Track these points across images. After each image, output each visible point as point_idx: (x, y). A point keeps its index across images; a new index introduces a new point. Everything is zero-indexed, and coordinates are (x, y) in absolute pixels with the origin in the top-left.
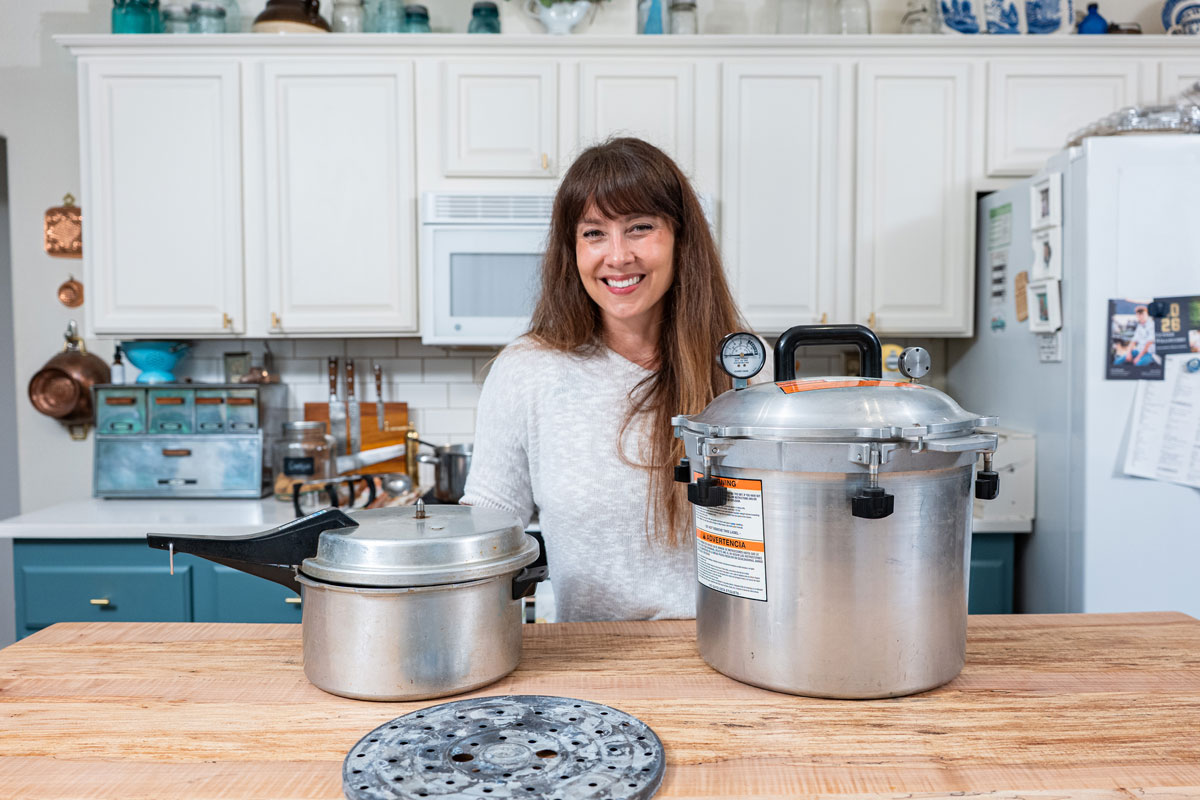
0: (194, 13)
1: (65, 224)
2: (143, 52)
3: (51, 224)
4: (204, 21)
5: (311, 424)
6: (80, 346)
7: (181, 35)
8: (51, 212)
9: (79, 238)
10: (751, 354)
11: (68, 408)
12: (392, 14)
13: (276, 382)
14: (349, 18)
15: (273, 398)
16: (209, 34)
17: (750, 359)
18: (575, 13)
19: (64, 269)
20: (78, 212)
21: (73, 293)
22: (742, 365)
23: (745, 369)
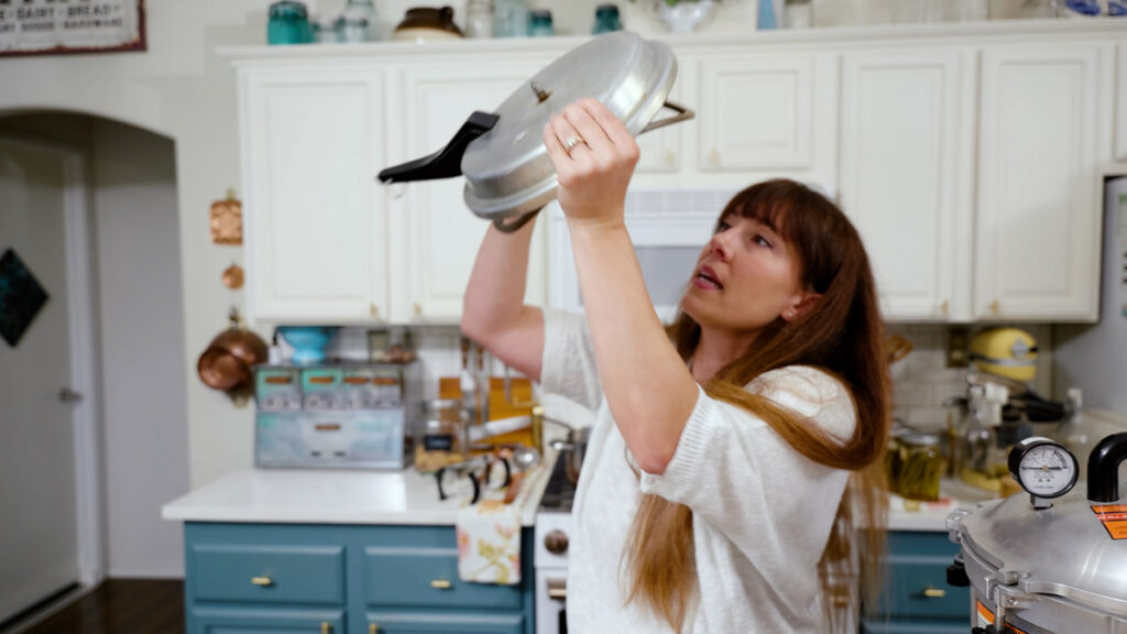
0: (340, 24)
1: (227, 216)
2: (296, 61)
3: (215, 216)
4: (349, 31)
5: (447, 403)
6: (241, 325)
7: (327, 45)
8: (215, 205)
9: (240, 229)
10: (1058, 468)
11: (231, 382)
12: (521, 19)
13: (413, 359)
14: (480, 24)
15: (411, 373)
16: (354, 43)
17: (1055, 473)
18: (697, 12)
19: (226, 256)
20: (238, 204)
21: (235, 277)
22: (1044, 479)
23: (1049, 484)
